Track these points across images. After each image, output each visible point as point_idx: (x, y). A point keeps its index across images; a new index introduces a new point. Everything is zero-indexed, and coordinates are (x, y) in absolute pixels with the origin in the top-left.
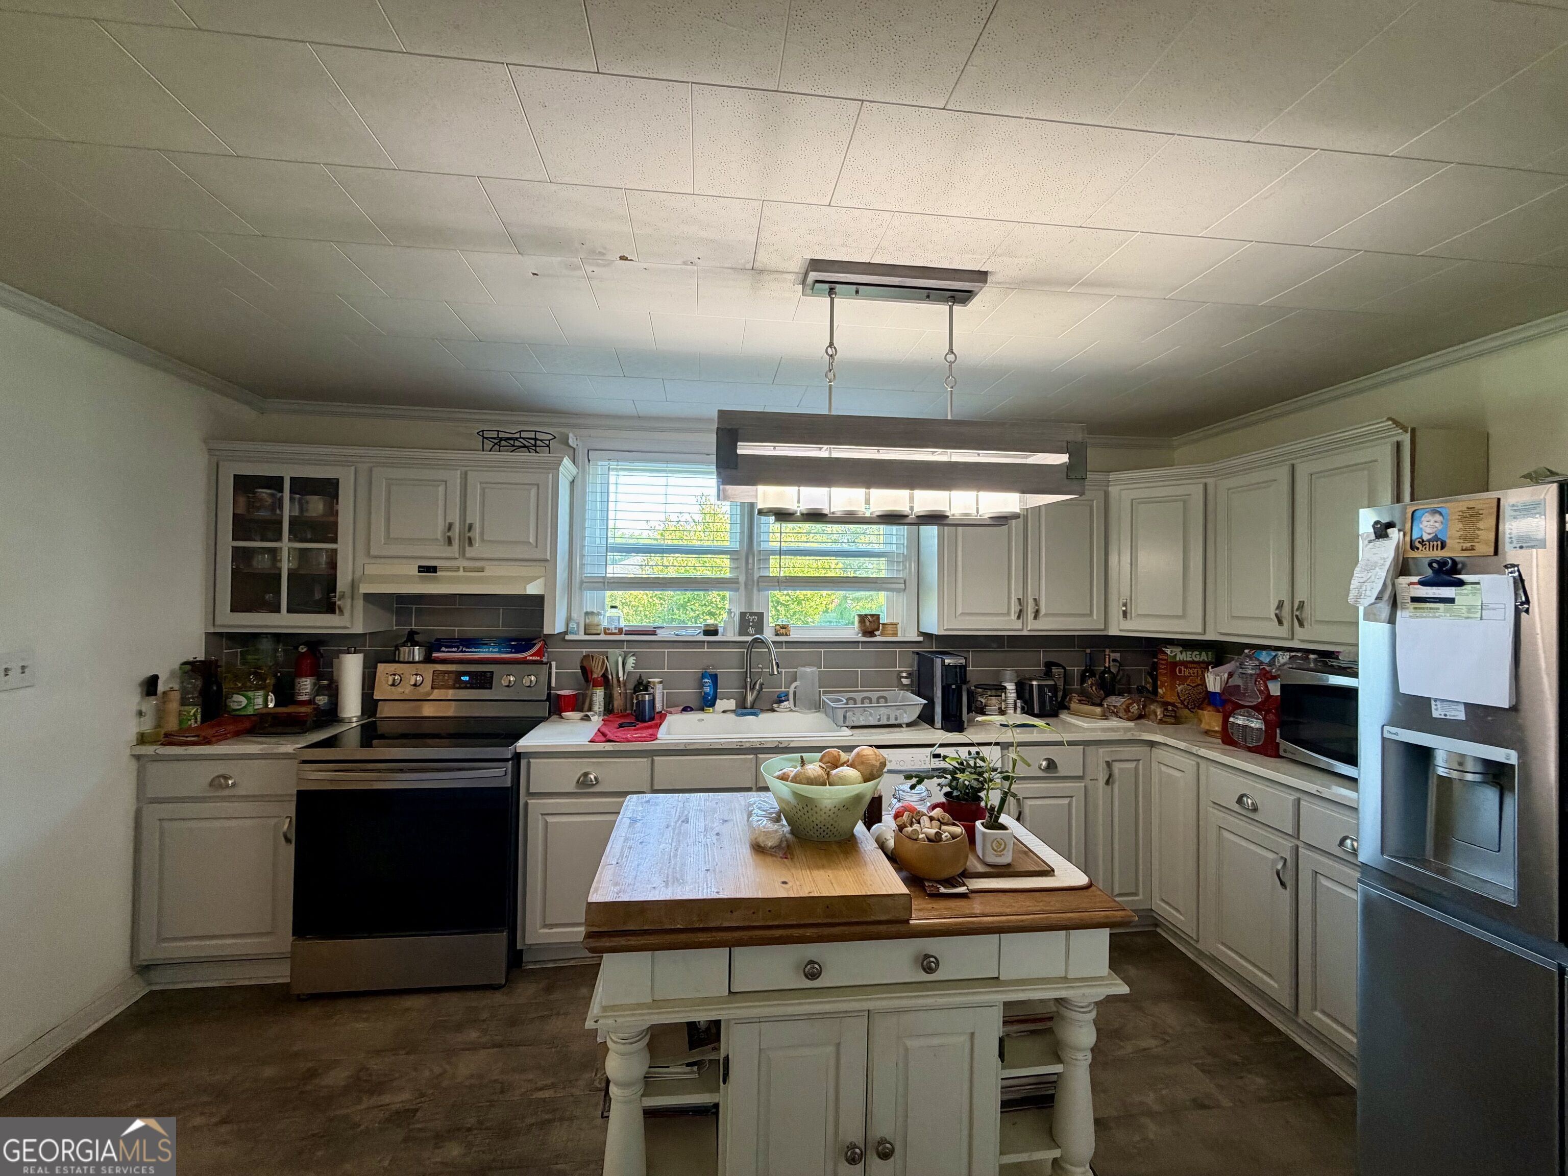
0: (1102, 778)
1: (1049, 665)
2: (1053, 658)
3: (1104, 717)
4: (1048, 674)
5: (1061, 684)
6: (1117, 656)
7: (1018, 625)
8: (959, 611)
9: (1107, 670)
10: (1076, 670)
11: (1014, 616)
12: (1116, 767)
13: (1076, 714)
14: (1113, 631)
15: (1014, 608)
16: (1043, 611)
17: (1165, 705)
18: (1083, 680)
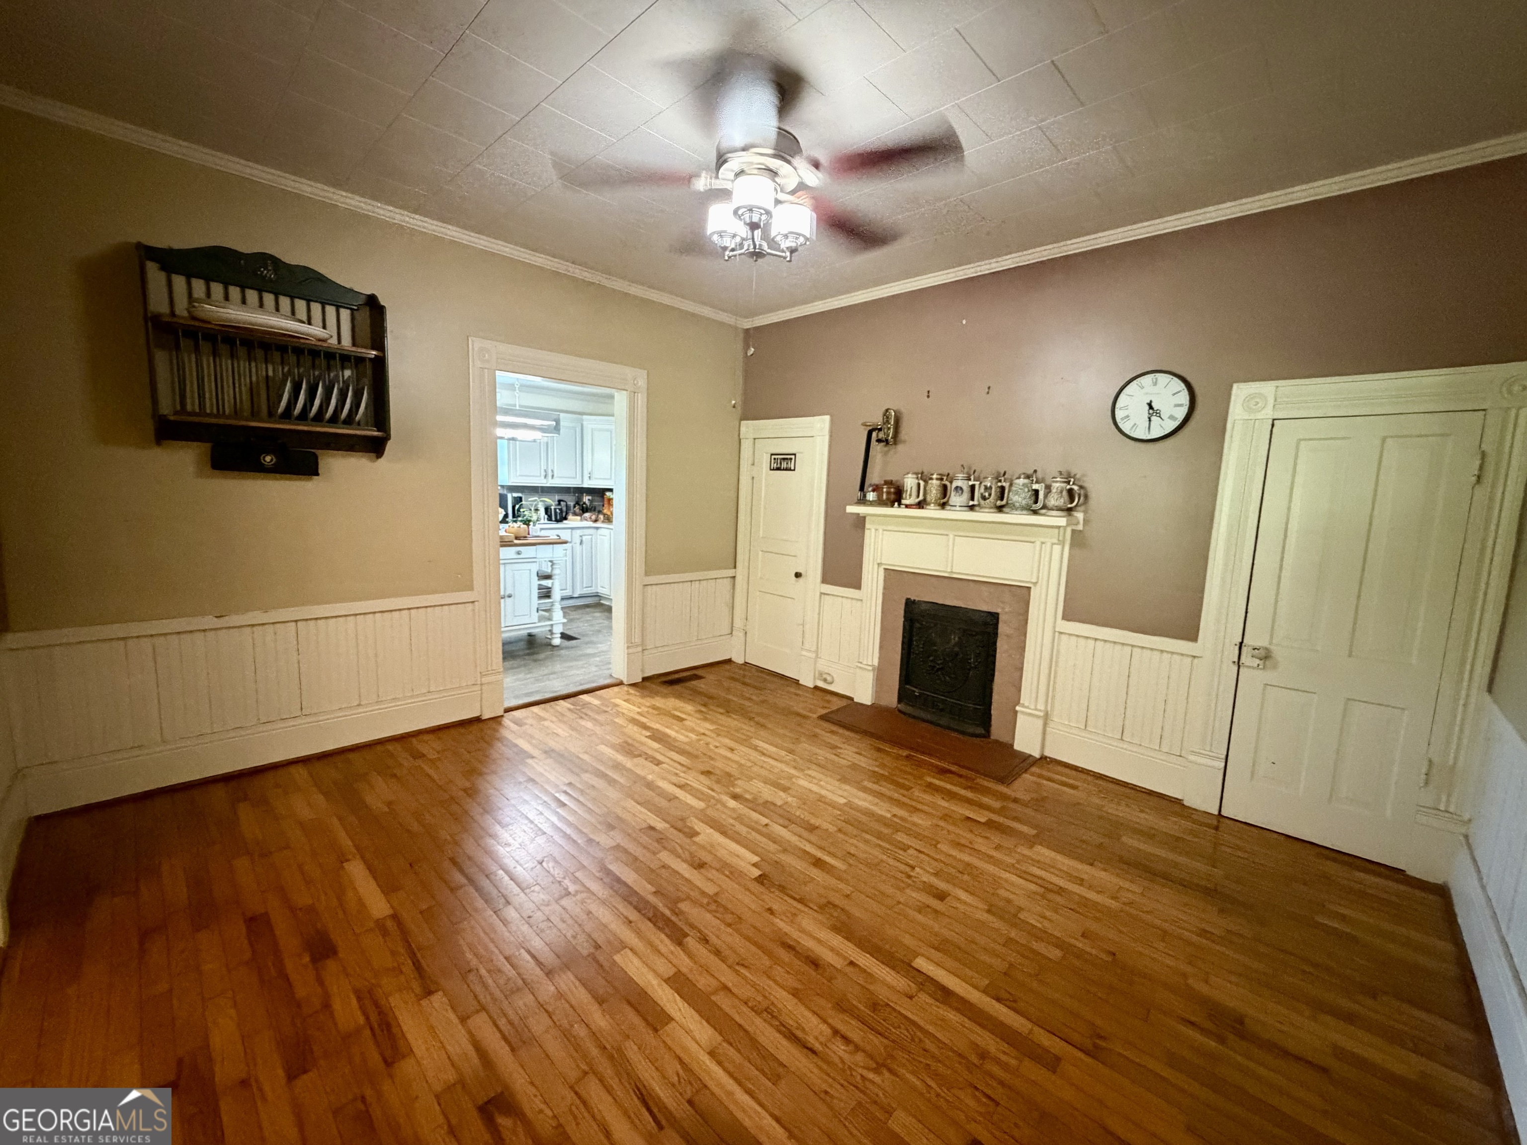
0: (578, 542)
1: (559, 501)
2: (561, 498)
3: (581, 520)
4: (559, 504)
5: (564, 509)
6: (590, 498)
7: (544, 481)
8: (518, 474)
9: (585, 503)
10: (572, 504)
11: (543, 477)
12: (584, 538)
13: (571, 520)
14: (585, 486)
15: (543, 473)
16: (555, 475)
17: (604, 515)
18: (575, 507)
